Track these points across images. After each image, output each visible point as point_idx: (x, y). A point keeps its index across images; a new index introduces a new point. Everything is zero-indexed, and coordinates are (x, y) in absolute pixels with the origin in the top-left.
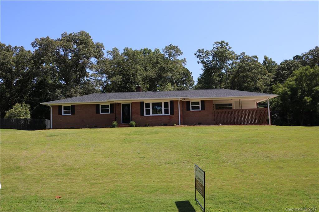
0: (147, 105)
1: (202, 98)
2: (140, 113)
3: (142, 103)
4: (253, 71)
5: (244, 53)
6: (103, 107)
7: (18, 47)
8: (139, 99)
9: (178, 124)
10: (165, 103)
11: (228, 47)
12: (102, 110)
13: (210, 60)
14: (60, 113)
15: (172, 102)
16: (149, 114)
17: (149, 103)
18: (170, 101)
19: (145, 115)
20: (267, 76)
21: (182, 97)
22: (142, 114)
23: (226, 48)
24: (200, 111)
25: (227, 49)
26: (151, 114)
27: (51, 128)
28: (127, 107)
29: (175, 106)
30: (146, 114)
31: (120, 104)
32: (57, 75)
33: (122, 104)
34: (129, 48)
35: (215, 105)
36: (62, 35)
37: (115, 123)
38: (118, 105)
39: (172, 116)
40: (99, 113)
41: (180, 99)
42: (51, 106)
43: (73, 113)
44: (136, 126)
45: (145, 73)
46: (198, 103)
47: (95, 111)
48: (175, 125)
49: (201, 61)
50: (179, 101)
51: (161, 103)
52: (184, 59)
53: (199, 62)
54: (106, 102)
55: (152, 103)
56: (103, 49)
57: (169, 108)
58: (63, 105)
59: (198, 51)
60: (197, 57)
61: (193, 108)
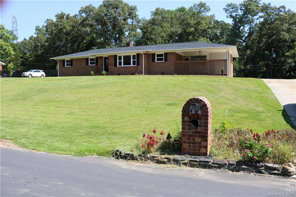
0: (120, 58)
2: (114, 65)
3: (116, 56)
6: (91, 60)
9: (140, 73)
10: (133, 55)
12: (90, 62)
13: (238, 14)
14: (64, 65)
15: (138, 55)
16: (121, 65)
17: (121, 56)
18: (137, 54)
19: (118, 66)
21: (145, 50)
22: (116, 65)
24: (163, 62)
26: (122, 65)
27: (58, 75)
28: (107, 60)
29: (140, 58)
30: (119, 65)
31: (103, 57)
35: (191, 57)
37: (92, 72)
38: (101, 58)
39: (137, 66)
40: (88, 65)
42: (58, 60)
43: (71, 65)
44: (107, 75)
47: (85, 63)
48: (137, 74)
49: (229, 15)
50: (143, 54)
51: (130, 56)
52: (213, 14)
53: (228, 17)
54: (90, 56)
55: (124, 56)
56: (136, 11)
57: (136, 60)
58: (66, 59)
59: (227, 6)
60: (225, 12)
61: (158, 60)
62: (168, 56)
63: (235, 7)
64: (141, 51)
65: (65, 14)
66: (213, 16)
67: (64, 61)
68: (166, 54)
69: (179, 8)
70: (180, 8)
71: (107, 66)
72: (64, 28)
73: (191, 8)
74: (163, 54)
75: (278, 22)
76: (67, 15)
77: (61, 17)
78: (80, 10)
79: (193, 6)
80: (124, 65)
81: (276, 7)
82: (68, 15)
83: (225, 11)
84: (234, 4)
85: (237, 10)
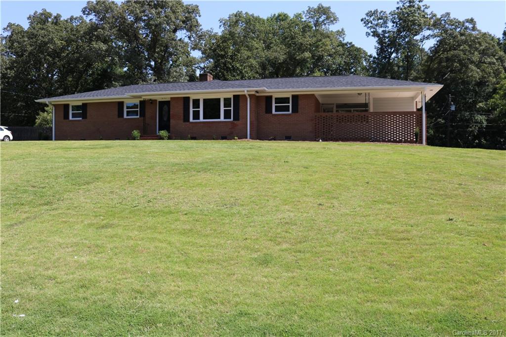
0: (196, 103)
2: (182, 117)
3: (186, 100)
4: (462, 47)
5: (448, 14)
6: (129, 106)
9: (243, 136)
10: (225, 99)
11: (424, 6)
12: (127, 111)
13: (387, 29)
14: (66, 116)
15: (236, 97)
16: (199, 119)
17: (199, 100)
18: (234, 96)
19: (191, 120)
20: (496, 57)
21: (253, 87)
22: (186, 118)
23: (419, 8)
24: (289, 115)
25: (422, 9)
26: (201, 119)
27: (54, 138)
28: (165, 105)
29: (241, 104)
30: (194, 119)
31: (156, 100)
32: (115, 58)
33: (159, 102)
34: (244, 12)
35: (335, 105)
37: (136, 133)
38: (151, 103)
39: (235, 122)
40: (123, 116)
41: (248, 91)
43: (84, 117)
44: (170, 138)
46: (287, 100)
47: (117, 113)
48: (236, 138)
49: (372, 32)
50: (248, 96)
51: (219, 100)
52: (342, 29)
53: (369, 34)
54: (129, 97)
55: (204, 100)
56: (198, 15)
57: (232, 108)
58: (72, 104)
59: (367, 14)
60: (364, 25)
61: (277, 109)
62: (301, 103)
63: (383, 18)
64: (245, 89)
65: (51, 15)
66: (341, 33)
67: (66, 106)
68: (295, 98)
69: (275, 15)
70: (277, 15)
71: (165, 119)
72: (51, 41)
73: (298, 16)
74: (289, 98)
75: (464, 47)
76: (55, 17)
77: (41, 19)
78: (85, 8)
79: (307, 11)
80: (204, 118)
81: (457, 20)
82: (57, 17)
83: (364, 23)
84: (381, 12)
85: (385, 22)
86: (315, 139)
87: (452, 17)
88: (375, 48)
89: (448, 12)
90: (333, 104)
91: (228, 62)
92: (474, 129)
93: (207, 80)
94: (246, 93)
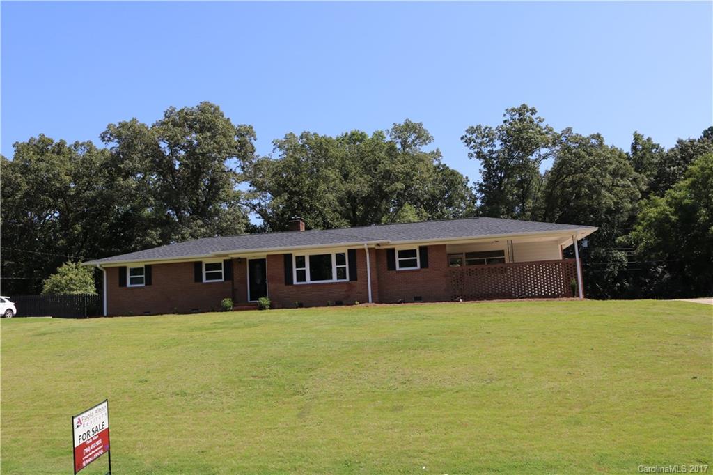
0: (300, 261)
1: (419, 240)
2: (283, 279)
3: (288, 257)
4: (591, 169)
5: (570, 129)
6: (209, 267)
7: (80, 143)
8: (279, 248)
9: (364, 300)
10: (337, 255)
11: (536, 119)
12: (206, 273)
13: (495, 149)
14: (123, 282)
15: (352, 253)
16: (305, 281)
17: (303, 257)
18: (349, 250)
19: (295, 282)
20: (631, 179)
21: (373, 240)
22: (289, 281)
23: (532, 122)
24: (417, 270)
25: (535, 123)
26: (308, 281)
27: (105, 314)
28: (258, 266)
29: (358, 260)
30: (298, 281)
31: (245, 259)
32: (150, 199)
33: (250, 260)
34: (312, 133)
35: (464, 255)
36: (166, 113)
37: (228, 302)
38: (240, 262)
39: (353, 283)
40: (201, 280)
41: (368, 245)
42: (105, 268)
43: (149, 282)
44: (272, 307)
45: (344, 187)
46: (413, 253)
47: (193, 276)
48: (357, 302)
49: (475, 153)
50: (367, 250)
51: (330, 256)
52: (437, 150)
53: (472, 155)
55: (310, 256)
56: (252, 138)
57: (347, 266)
58: (130, 266)
59: (468, 131)
60: (466, 144)
61: (402, 264)
62: (431, 255)
63: (489, 135)
64: (365, 243)
65: (52, 141)
66: (436, 154)
67: (122, 270)
68: (424, 250)
69: (347, 133)
70: (349, 133)
71: (259, 282)
73: (379, 135)
74: (415, 250)
75: (595, 170)
77: (41, 147)
79: (393, 129)
80: (311, 280)
81: (581, 136)
83: (466, 142)
84: (486, 128)
85: (492, 140)
86: (453, 298)
87: (574, 132)
88: (480, 173)
89: (570, 127)
90: (462, 254)
91: (306, 201)
92: (613, 269)
93: (299, 230)
94: (366, 247)
